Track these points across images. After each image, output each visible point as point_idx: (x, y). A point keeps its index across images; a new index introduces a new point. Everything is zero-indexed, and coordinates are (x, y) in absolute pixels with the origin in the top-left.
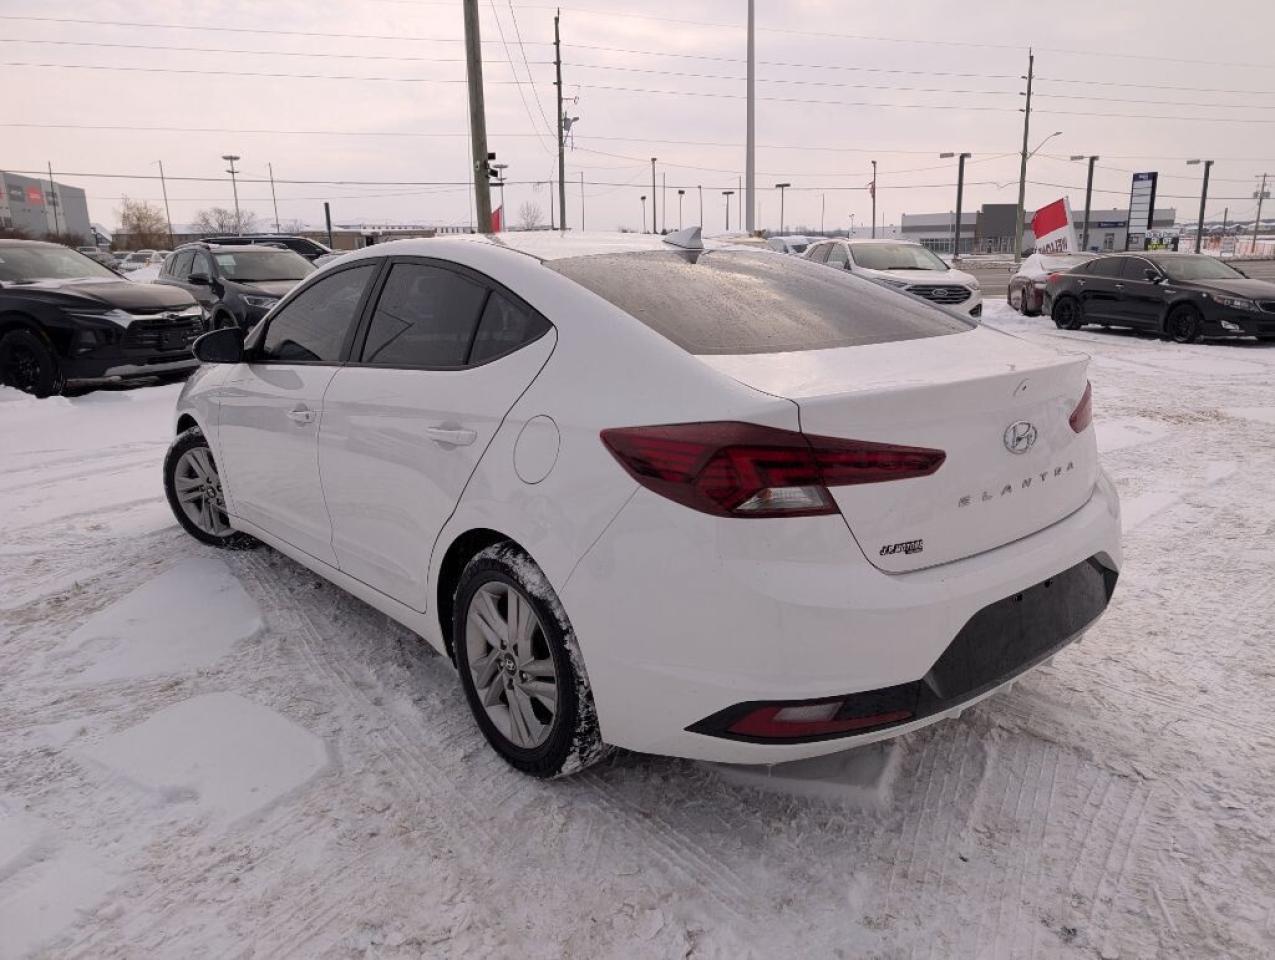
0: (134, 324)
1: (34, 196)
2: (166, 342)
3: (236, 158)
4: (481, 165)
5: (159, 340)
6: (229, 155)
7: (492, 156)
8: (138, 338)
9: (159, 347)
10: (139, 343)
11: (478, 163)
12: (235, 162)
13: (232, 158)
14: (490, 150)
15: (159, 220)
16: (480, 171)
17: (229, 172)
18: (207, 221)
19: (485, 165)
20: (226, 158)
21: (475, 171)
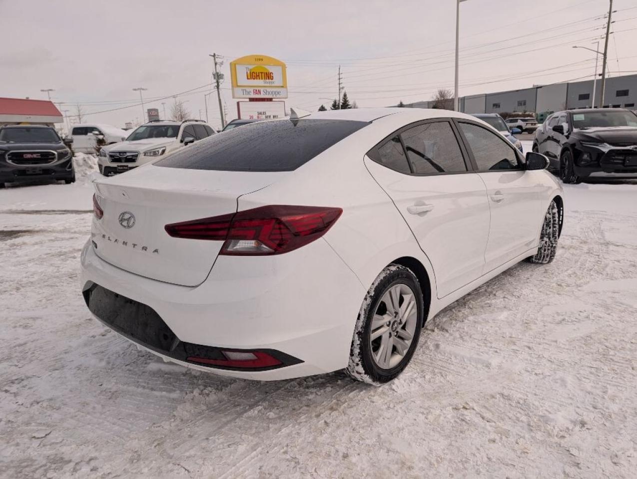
0: (611, 151)
2: (628, 162)
5: (624, 160)
8: (613, 159)
9: (623, 164)
10: (612, 161)
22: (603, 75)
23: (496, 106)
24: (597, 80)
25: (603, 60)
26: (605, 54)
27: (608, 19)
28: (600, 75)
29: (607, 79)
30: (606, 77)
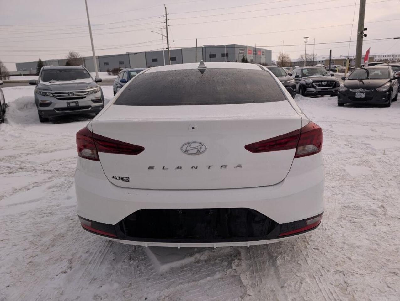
1: (259, 53)
3: (308, 38)
4: (360, 33)
6: (305, 37)
7: (366, 29)
11: (359, 32)
12: (307, 39)
13: (306, 38)
14: (365, 27)
15: (288, 58)
16: (359, 35)
17: (305, 42)
18: (302, 57)
19: (362, 33)
20: (304, 38)
21: (358, 36)
22: (168, 48)
23: (107, 64)
24: (164, 51)
25: (167, 40)
26: (167, 37)
27: (165, 17)
28: (167, 48)
29: (170, 50)
30: (170, 49)
